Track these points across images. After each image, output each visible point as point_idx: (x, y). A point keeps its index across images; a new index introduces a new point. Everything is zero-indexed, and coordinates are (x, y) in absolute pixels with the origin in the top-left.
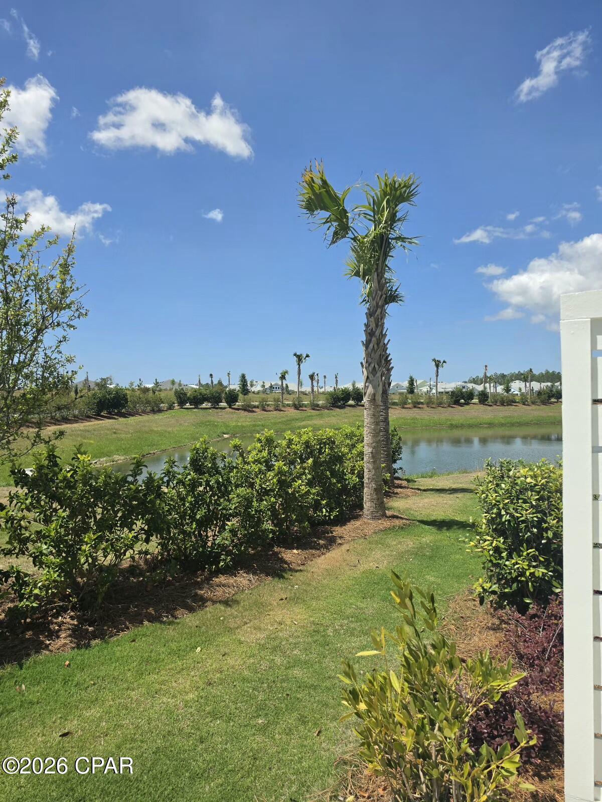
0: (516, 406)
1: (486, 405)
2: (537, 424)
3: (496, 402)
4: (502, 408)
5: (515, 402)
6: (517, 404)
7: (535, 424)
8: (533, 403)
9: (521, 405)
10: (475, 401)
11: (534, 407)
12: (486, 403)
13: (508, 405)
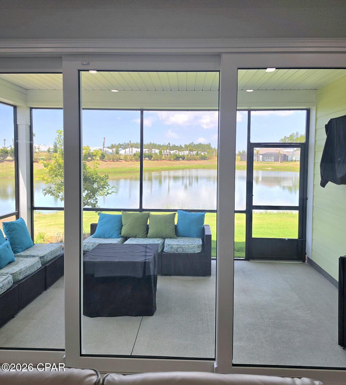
0: (121, 162)
1: (104, 161)
2: (130, 172)
3: (110, 159)
4: (113, 163)
5: (121, 160)
6: (122, 161)
7: (128, 172)
8: (131, 160)
9: (124, 162)
10: (98, 158)
11: (131, 162)
12: (104, 160)
13: (116, 161)
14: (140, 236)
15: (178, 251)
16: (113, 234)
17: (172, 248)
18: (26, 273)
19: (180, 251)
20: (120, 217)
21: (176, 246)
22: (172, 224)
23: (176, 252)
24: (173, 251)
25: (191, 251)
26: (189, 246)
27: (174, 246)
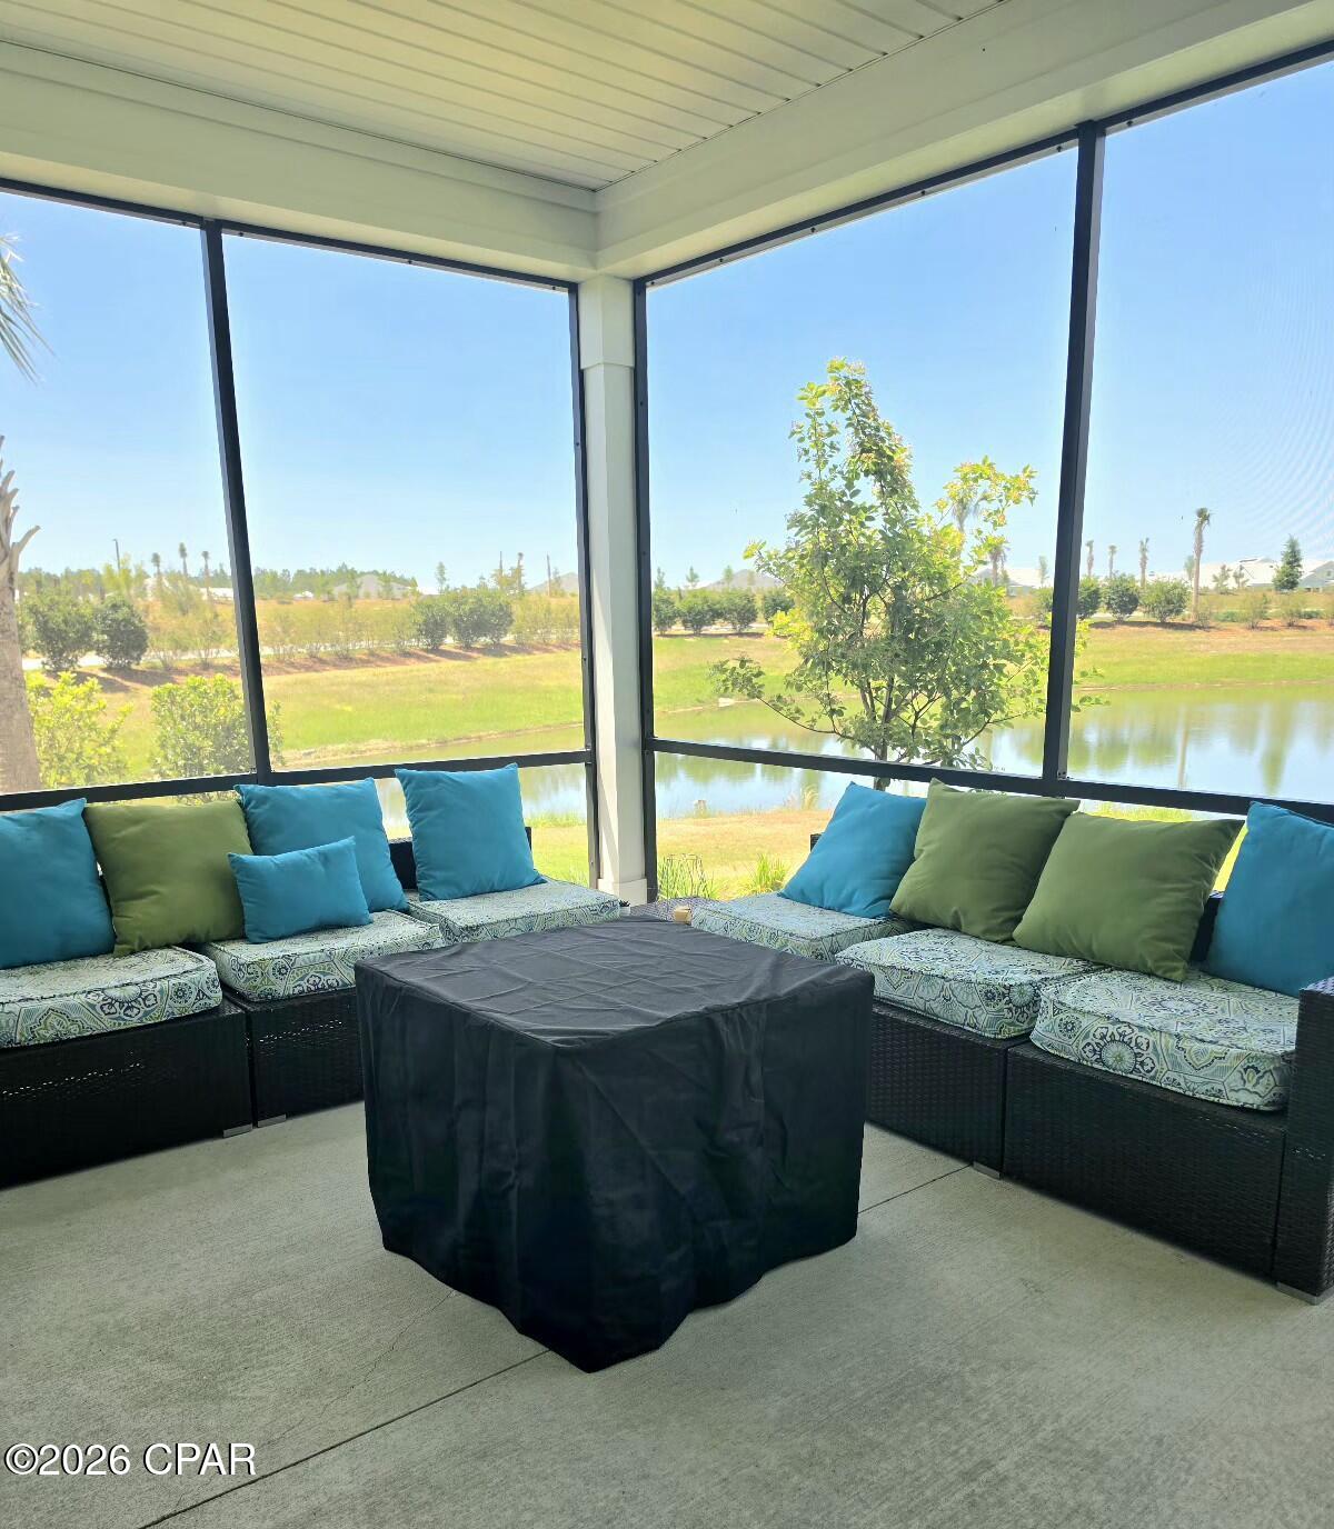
14: (978, 929)
15: (1109, 1056)
16: (853, 893)
17: (1069, 1028)
18: (325, 974)
19: (1118, 1060)
20: (917, 807)
21: (1097, 1027)
22: (1180, 890)
23: (1095, 1066)
24: (1074, 1050)
25: (1195, 1084)
26: (1185, 1044)
27: (1085, 1022)
